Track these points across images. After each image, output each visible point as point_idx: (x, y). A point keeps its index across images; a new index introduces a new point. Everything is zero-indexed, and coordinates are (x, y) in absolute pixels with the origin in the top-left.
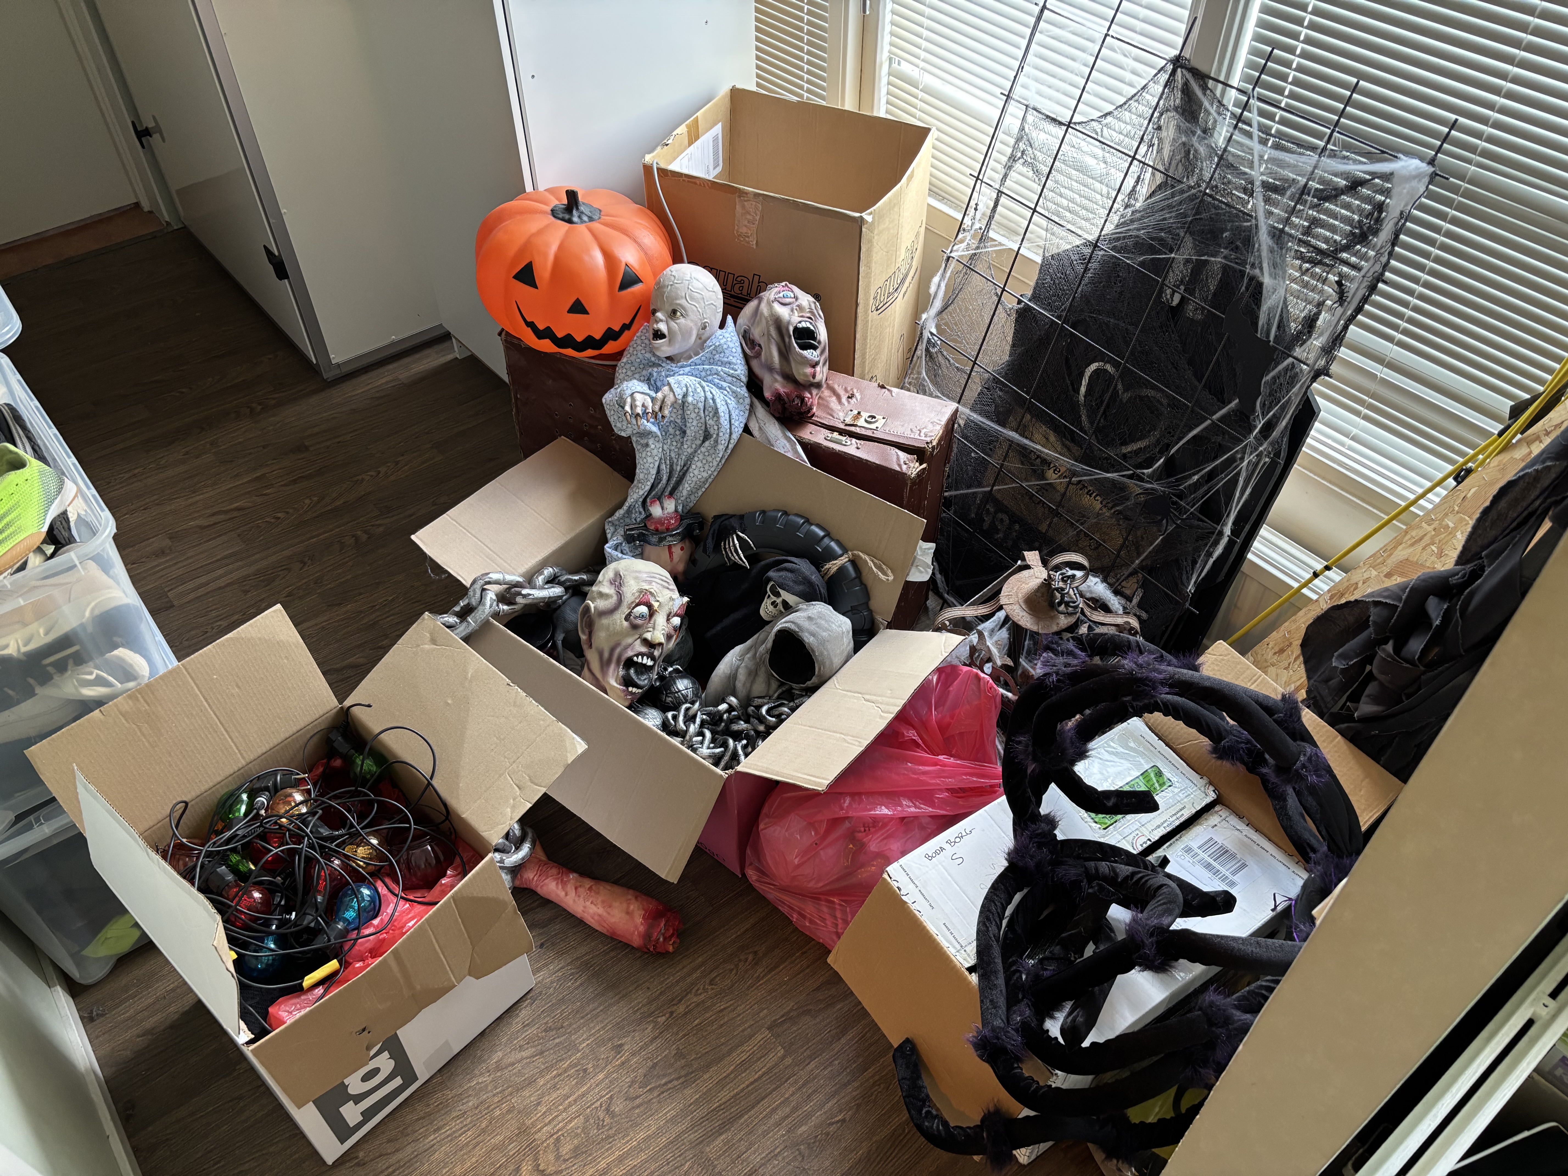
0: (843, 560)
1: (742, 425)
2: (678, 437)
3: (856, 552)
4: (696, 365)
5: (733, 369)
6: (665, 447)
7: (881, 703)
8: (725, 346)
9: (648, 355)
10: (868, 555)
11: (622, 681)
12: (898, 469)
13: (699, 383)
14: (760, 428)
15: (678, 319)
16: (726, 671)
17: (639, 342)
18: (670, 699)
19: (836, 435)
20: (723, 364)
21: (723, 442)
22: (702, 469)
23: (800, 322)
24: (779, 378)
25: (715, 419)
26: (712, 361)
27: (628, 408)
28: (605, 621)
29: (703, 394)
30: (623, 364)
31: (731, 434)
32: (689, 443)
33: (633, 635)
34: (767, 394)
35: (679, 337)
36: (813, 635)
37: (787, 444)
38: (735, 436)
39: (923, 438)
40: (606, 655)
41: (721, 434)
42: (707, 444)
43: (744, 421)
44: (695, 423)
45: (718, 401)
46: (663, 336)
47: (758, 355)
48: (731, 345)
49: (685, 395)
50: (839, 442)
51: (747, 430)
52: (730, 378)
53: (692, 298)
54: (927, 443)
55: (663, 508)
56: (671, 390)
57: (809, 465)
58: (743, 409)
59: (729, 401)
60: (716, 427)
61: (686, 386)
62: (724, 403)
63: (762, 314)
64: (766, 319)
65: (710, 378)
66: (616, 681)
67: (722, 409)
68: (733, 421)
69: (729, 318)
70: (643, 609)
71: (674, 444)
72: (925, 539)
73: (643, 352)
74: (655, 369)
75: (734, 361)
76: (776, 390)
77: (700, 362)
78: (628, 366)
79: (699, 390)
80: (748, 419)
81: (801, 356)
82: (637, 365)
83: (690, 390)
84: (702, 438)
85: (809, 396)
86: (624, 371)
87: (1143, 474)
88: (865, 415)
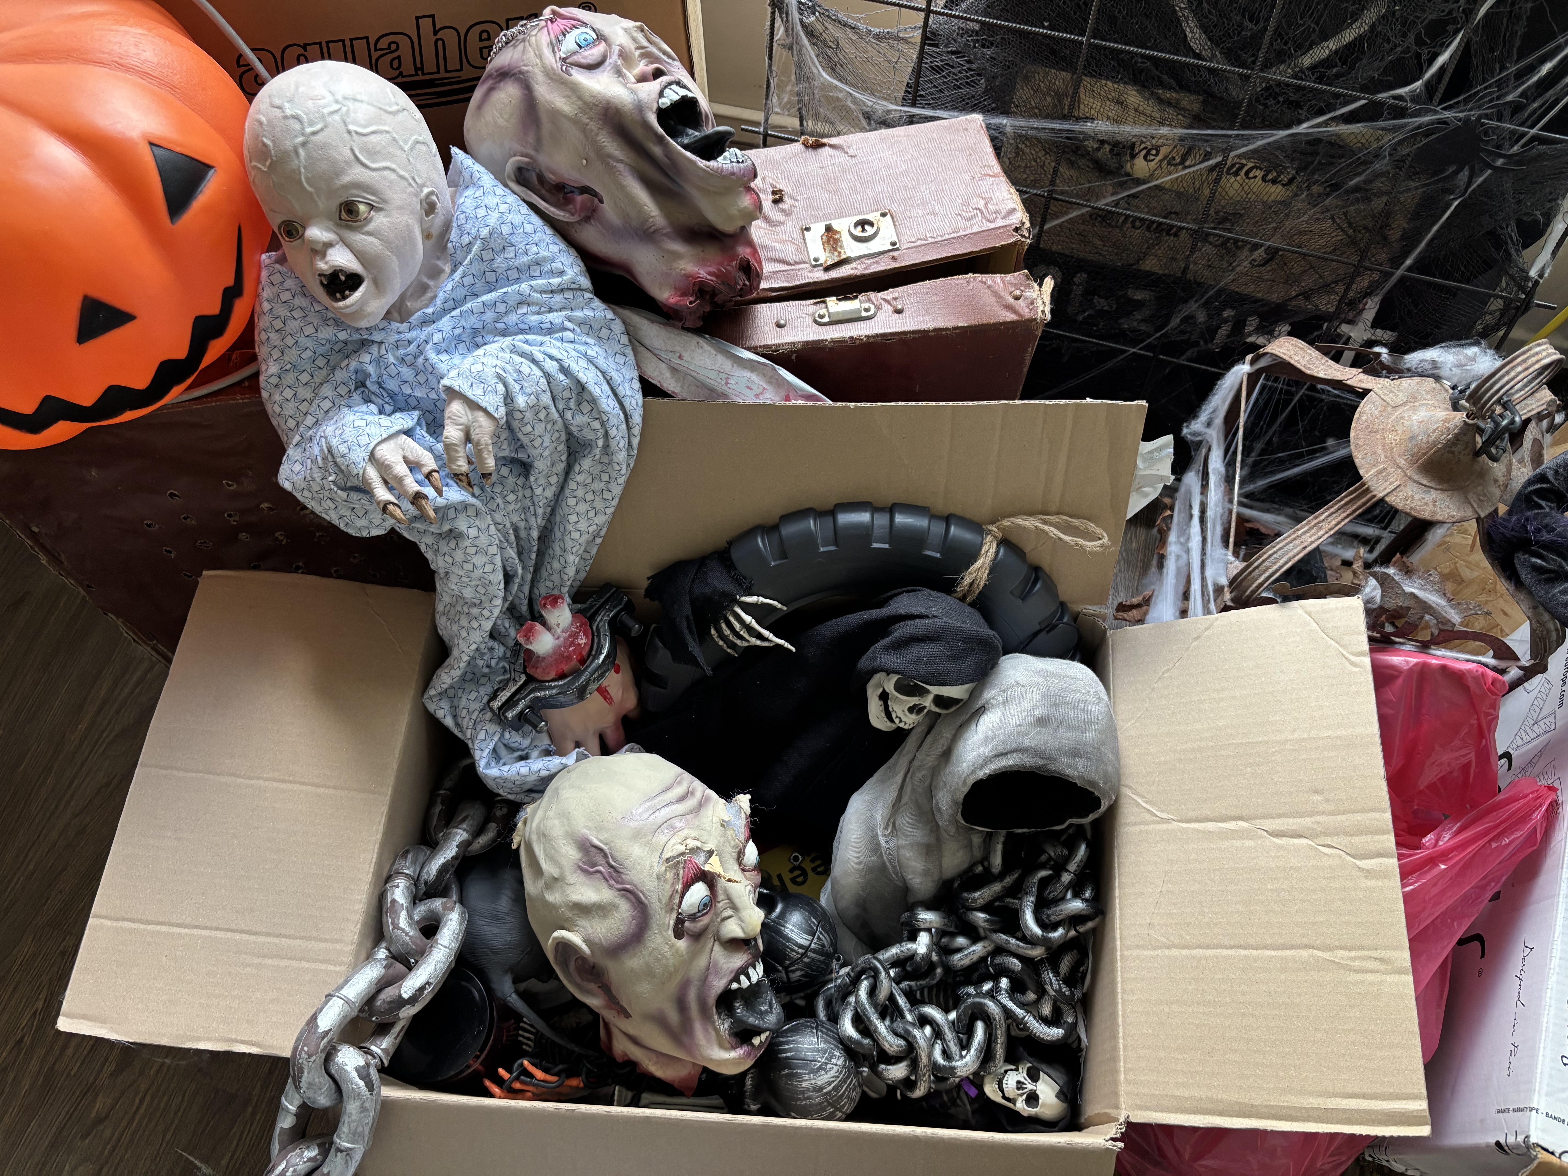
0: (989, 550)
1: (637, 385)
3: (1006, 523)
5: (552, 273)
10: (1031, 514)
11: (733, 1041)
12: (1010, 317)
14: (674, 370)
15: (367, 221)
16: (864, 859)
17: (282, 311)
18: (798, 973)
19: (835, 306)
20: (524, 272)
22: (592, 514)
23: (661, 94)
24: (677, 247)
25: (586, 407)
26: (491, 277)
27: (382, 494)
29: (538, 373)
30: (274, 380)
31: (627, 417)
32: (542, 481)
33: (703, 947)
35: (394, 263)
37: (754, 377)
38: (637, 419)
39: (1000, 223)
40: (673, 1016)
41: (613, 432)
42: (586, 463)
43: (635, 374)
44: (547, 442)
46: (353, 281)
47: (590, 215)
49: (508, 399)
50: (854, 319)
51: (649, 389)
52: (558, 298)
53: (373, 153)
54: (1017, 230)
55: (549, 629)
56: (473, 405)
57: (829, 402)
58: (617, 348)
59: (589, 352)
60: (596, 425)
61: (499, 377)
62: (583, 363)
64: (575, 121)
65: (512, 319)
66: (722, 1047)
67: (589, 377)
68: (621, 391)
70: (699, 891)
71: (511, 497)
73: (309, 330)
74: (366, 358)
75: (544, 253)
76: (687, 276)
77: (463, 292)
78: (290, 378)
79: (526, 367)
80: (638, 366)
81: (719, 175)
82: (308, 367)
83: (510, 380)
84: (564, 458)
85: (748, 250)
86: (288, 393)
87: (1399, 98)
88: (844, 225)
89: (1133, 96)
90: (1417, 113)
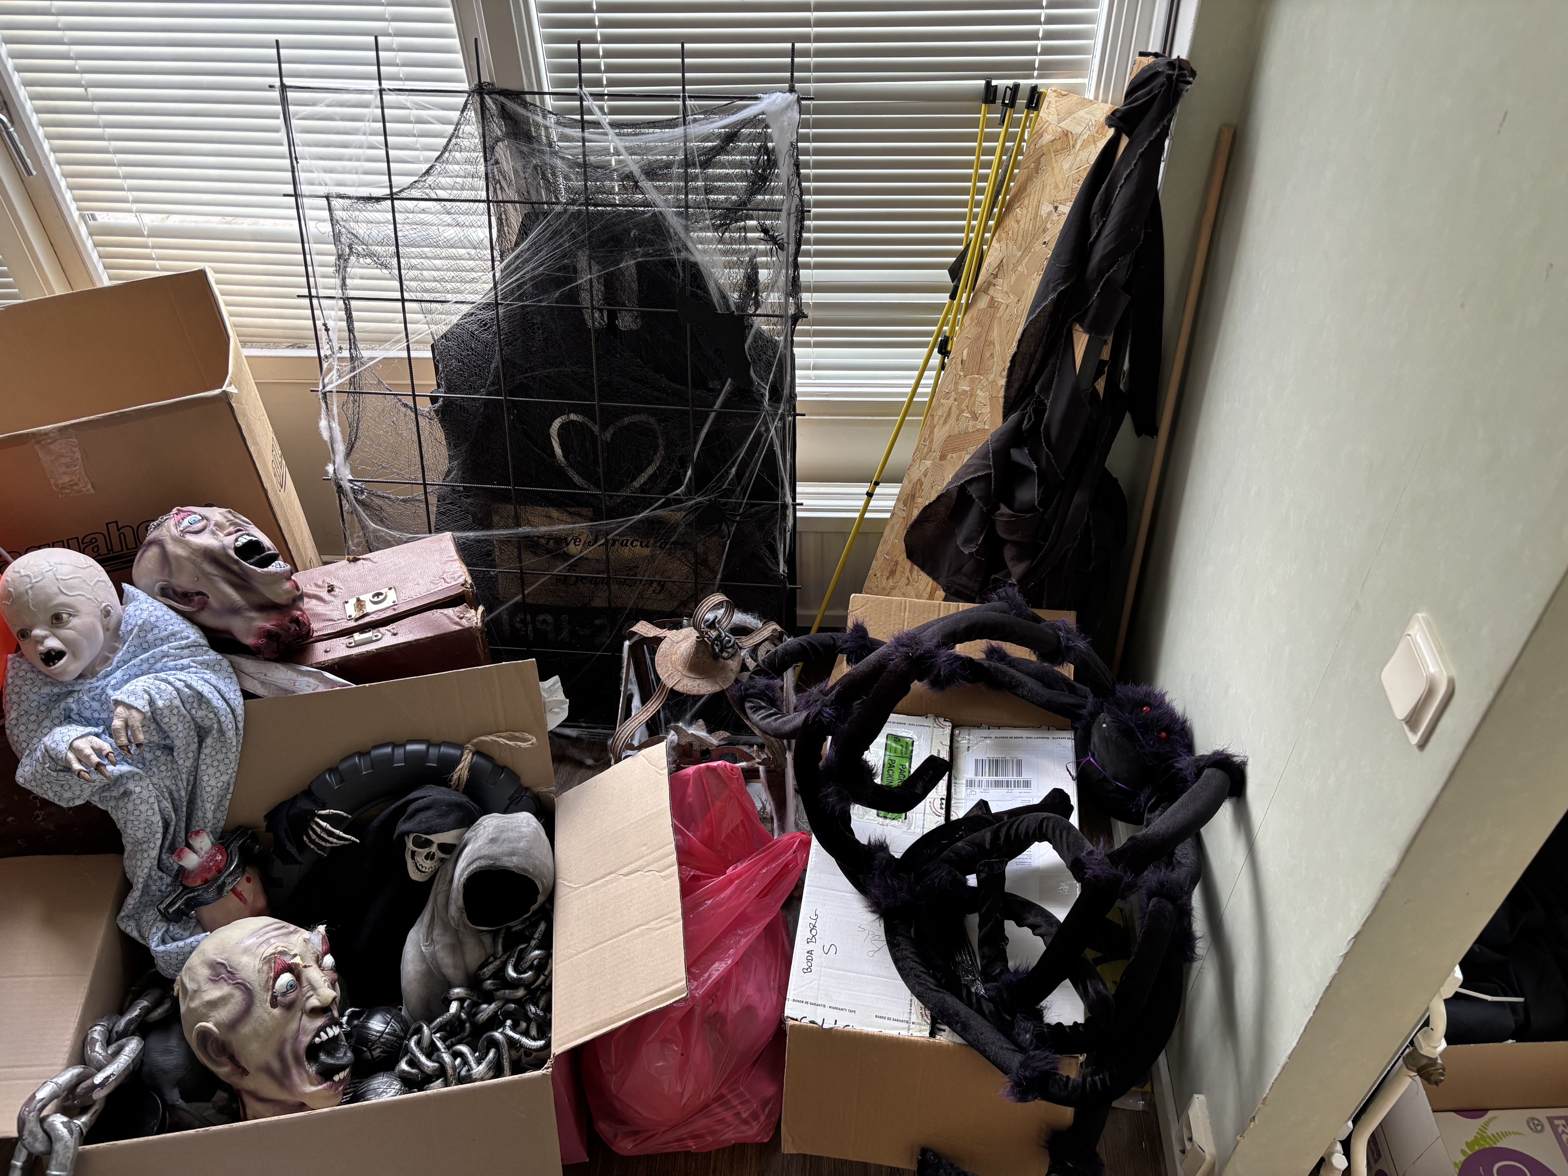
0: (467, 758)
1: (239, 693)
2: (163, 758)
3: (475, 741)
4: (125, 662)
5: (182, 639)
6: (155, 780)
7: (648, 865)
8: (153, 619)
9: (46, 690)
10: (491, 734)
11: (319, 1078)
12: (458, 628)
13: (156, 678)
14: (263, 683)
15: (68, 622)
16: (419, 969)
17: (19, 682)
18: (378, 1050)
19: (357, 636)
20: (164, 640)
21: (230, 726)
22: (218, 774)
23: (236, 540)
24: (253, 614)
25: (204, 706)
26: (145, 645)
27: (77, 766)
28: (246, 1029)
29: (170, 688)
30: (13, 722)
31: (233, 711)
32: (182, 755)
34: (250, 641)
35: (84, 643)
36: (512, 854)
37: (311, 680)
38: (240, 711)
39: (454, 583)
40: (276, 1065)
41: (223, 719)
42: (209, 741)
43: (238, 687)
44: (180, 728)
45: (194, 684)
46: (60, 654)
47: (204, 606)
48: (159, 613)
49: (152, 702)
50: (370, 641)
51: (247, 695)
52: (186, 651)
53: (71, 588)
54: (463, 585)
55: (195, 852)
56: (129, 707)
57: (354, 685)
58: (226, 675)
59: (205, 676)
60: (212, 715)
61: (145, 691)
62: (201, 682)
63: (178, 557)
64: (188, 559)
65: (159, 665)
66: (312, 1084)
67: (206, 689)
68: (227, 696)
69: (125, 586)
70: (286, 978)
71: (163, 768)
72: (544, 677)
73: (35, 689)
74: (71, 700)
75: (176, 628)
76: (260, 628)
77: (129, 656)
78: (24, 719)
79: (163, 686)
80: (240, 683)
81: (270, 574)
82: (35, 712)
83: (153, 693)
84: (196, 740)
85: (299, 613)
86: (22, 728)
87: (677, 495)
88: (366, 598)
89: (555, 513)
90: (687, 500)
